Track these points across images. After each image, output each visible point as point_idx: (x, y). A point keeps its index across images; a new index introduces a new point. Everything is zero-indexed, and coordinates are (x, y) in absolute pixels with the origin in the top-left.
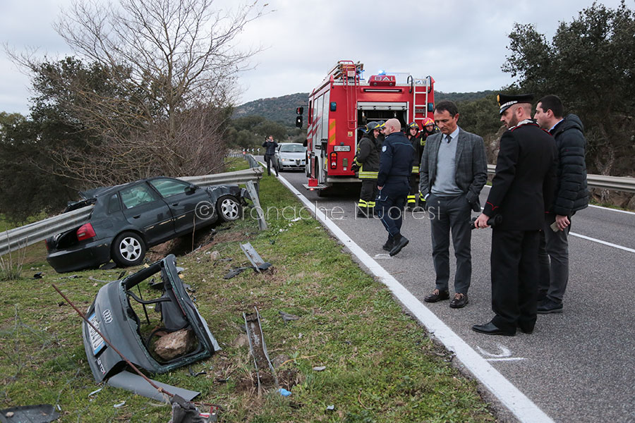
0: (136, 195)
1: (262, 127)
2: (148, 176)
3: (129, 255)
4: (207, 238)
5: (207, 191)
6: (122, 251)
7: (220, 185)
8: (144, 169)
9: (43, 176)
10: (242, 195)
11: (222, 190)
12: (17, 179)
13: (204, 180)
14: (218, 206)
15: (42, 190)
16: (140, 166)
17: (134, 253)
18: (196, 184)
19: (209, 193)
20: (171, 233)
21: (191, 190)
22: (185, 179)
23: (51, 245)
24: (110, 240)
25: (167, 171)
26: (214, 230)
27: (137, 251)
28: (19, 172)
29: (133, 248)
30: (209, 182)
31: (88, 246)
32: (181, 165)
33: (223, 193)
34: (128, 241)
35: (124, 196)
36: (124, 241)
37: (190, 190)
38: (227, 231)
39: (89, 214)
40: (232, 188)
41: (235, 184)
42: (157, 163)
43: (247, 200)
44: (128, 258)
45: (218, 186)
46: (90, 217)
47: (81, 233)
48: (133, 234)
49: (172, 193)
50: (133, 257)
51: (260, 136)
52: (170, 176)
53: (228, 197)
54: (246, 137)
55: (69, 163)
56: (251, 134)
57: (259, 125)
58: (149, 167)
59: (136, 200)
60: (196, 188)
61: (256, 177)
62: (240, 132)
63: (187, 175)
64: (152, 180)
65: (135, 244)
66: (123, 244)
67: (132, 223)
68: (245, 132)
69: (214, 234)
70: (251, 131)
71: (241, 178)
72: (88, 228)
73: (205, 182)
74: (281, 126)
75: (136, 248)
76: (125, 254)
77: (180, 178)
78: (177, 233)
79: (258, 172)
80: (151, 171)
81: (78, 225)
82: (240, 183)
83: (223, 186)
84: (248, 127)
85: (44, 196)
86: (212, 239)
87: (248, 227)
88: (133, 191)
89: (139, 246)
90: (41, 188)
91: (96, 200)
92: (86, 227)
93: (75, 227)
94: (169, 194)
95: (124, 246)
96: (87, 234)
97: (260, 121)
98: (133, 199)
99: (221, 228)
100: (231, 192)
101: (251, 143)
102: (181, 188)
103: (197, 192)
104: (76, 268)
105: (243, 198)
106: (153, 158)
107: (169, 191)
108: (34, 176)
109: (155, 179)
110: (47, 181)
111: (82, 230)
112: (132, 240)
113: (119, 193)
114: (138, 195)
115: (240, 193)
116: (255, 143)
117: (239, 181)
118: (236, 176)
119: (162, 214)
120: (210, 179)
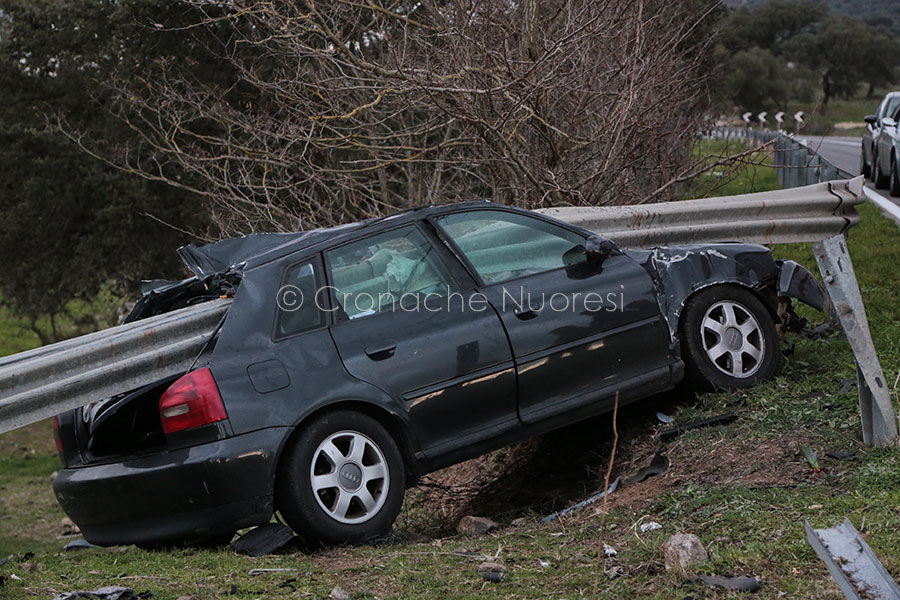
0: (382, 269)
1: (814, 38)
2: (433, 199)
3: (344, 498)
4: (642, 452)
5: (647, 265)
6: (319, 482)
7: (697, 245)
8: (424, 170)
9: (109, 177)
10: (784, 288)
11: (705, 264)
12: (30, 183)
13: (638, 220)
14: (688, 325)
15: (105, 221)
16: (409, 160)
17: (363, 493)
18: (606, 235)
19: (654, 275)
20: (504, 423)
21: (589, 262)
22: (566, 214)
23: (75, 439)
24: (276, 438)
25: (504, 183)
26: (667, 420)
27: (374, 486)
28: (40, 161)
29: (360, 475)
30: (656, 229)
31: (197, 455)
32: (553, 162)
33: (708, 275)
34: (344, 446)
35: (339, 269)
36: (328, 447)
37: (583, 258)
38: (723, 429)
39: (208, 334)
40: (746, 261)
41: (756, 244)
42: (467, 150)
43: (801, 310)
44: (338, 514)
45: (689, 248)
46: (211, 343)
47: (174, 408)
48: (362, 418)
49: (519, 266)
50: (356, 507)
51: (806, 69)
52: (511, 200)
53: (728, 292)
54: (757, 73)
55: (181, 140)
56: (777, 61)
57: (805, 33)
58: (439, 161)
59: (384, 288)
60: (608, 250)
61: (839, 219)
62: (741, 55)
63: (576, 202)
64: (444, 214)
65: (369, 459)
66: (323, 455)
67: (362, 377)
68: (755, 55)
69: (669, 437)
70: (777, 53)
71: (779, 221)
72: (201, 388)
73: (643, 231)
74: (881, 37)
75: (369, 473)
76: (330, 496)
77: (549, 213)
78: (526, 426)
79: (847, 197)
80: (446, 176)
81: (168, 373)
82: (776, 239)
83: (711, 248)
84: (766, 40)
85: (109, 241)
86: (660, 462)
87: (809, 421)
88: (376, 254)
89: (380, 470)
90: (99, 214)
91: (236, 280)
92: (195, 382)
93: (155, 377)
94: (504, 271)
95: (325, 465)
96: (197, 409)
97: (809, 17)
98: (369, 283)
99: (696, 415)
100: (740, 273)
101: (775, 93)
102: (548, 250)
103: (611, 269)
104: (148, 534)
105: (786, 299)
106: (454, 134)
107: (507, 258)
108: (83, 175)
109: (456, 211)
110: (121, 193)
111: (180, 391)
112: (359, 442)
113: (321, 259)
114: (391, 270)
115: (774, 279)
116: (789, 93)
117: (770, 230)
118: (762, 210)
119: (474, 346)
120: (661, 219)
